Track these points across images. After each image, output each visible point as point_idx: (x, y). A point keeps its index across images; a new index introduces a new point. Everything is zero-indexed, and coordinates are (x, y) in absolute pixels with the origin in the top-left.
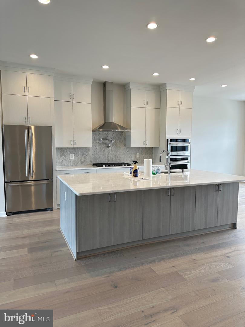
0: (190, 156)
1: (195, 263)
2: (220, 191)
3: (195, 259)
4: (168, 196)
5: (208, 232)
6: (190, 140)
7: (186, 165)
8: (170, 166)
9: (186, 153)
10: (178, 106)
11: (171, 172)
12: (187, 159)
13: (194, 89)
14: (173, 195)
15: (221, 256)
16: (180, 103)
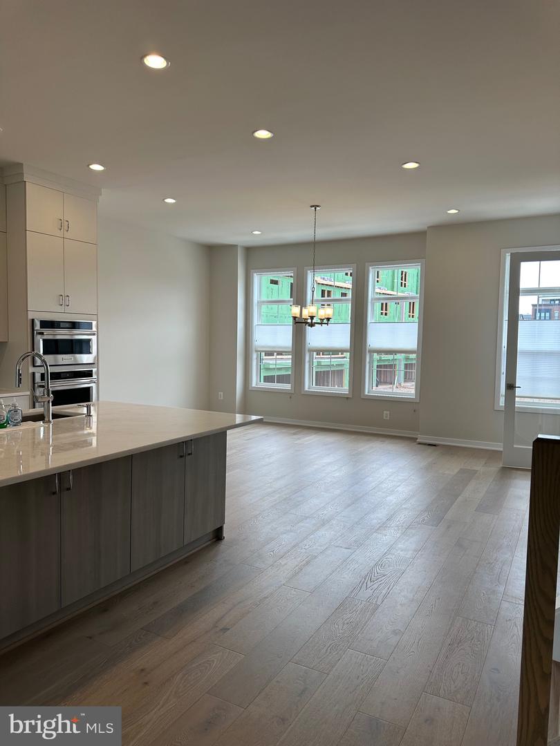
0: (96, 365)
1: (146, 683)
2: (189, 454)
3: (142, 670)
4: (54, 493)
5: (163, 568)
6: (94, 323)
7: (88, 390)
8: (51, 400)
9: (85, 358)
10: (59, 233)
11: (55, 416)
12: (89, 374)
13: (101, 195)
14: (68, 489)
15: (207, 632)
16: (63, 225)
